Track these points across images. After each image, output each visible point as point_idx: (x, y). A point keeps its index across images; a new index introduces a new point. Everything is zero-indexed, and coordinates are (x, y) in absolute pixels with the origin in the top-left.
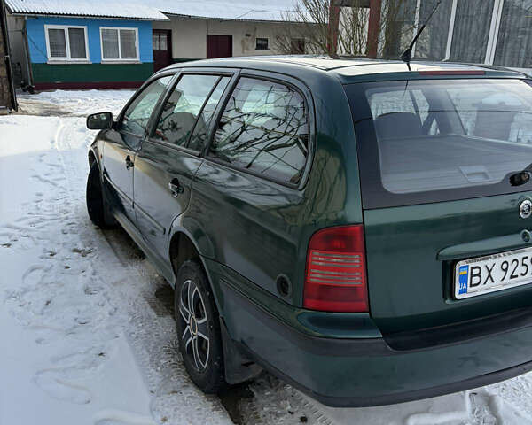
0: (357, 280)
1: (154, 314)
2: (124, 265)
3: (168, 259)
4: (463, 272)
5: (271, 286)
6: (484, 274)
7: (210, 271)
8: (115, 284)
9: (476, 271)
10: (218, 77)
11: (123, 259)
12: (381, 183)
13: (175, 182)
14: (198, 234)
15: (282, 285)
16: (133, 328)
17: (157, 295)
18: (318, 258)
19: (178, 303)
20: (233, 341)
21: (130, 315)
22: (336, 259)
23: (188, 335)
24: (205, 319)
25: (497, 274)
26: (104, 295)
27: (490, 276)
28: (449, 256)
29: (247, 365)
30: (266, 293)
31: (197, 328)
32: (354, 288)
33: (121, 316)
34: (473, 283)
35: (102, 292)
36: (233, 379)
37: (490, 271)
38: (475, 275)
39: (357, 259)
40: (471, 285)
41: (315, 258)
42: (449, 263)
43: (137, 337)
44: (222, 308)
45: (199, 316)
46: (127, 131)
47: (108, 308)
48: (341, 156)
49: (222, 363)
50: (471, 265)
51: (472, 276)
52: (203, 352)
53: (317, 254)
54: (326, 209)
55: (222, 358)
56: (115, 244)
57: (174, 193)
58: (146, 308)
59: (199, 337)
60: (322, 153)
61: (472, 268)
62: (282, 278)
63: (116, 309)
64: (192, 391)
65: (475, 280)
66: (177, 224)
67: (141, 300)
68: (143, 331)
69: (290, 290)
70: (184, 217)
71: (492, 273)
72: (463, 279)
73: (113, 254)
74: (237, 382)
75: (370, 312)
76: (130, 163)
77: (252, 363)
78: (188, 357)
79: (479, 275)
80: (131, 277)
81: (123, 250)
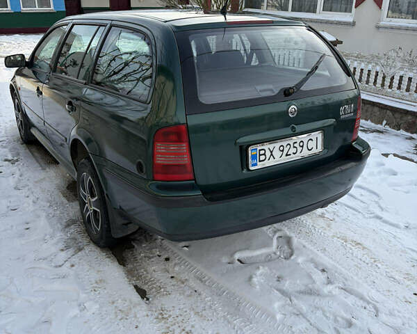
0: (186, 160)
1: (65, 201)
2: (44, 169)
3: (70, 159)
4: (254, 153)
5: (134, 169)
6: (268, 154)
7: (96, 164)
8: (36, 182)
9: (262, 152)
10: (97, 27)
11: (43, 165)
12: (197, 97)
13: (70, 103)
14: (88, 141)
15: (140, 167)
16: (51, 211)
17: (67, 188)
18: (160, 148)
19: (79, 189)
20: (115, 208)
21: (48, 202)
22: (173, 147)
23: (87, 210)
24: (97, 198)
25: (277, 153)
26: (28, 189)
27: (272, 155)
28: (244, 143)
29: (126, 224)
30: (130, 173)
31: (92, 205)
32: (184, 165)
33: (42, 203)
34: (261, 159)
35: (27, 188)
36: (117, 234)
37: (271, 152)
38: (262, 155)
39: (184, 147)
40: (260, 161)
41: (158, 148)
42: (244, 147)
43: (53, 216)
44: (107, 190)
45: (93, 196)
46: (38, 69)
47: (32, 198)
48: (174, 81)
49: (109, 225)
50: (259, 149)
51: (260, 155)
52: (97, 221)
53: (159, 145)
54: (165, 114)
55: (109, 221)
56: (36, 154)
57: (69, 112)
58: (60, 197)
59: (94, 210)
60: (162, 78)
61: (260, 150)
62: (140, 162)
63: (38, 198)
64: (92, 247)
65: (262, 158)
66: (73, 133)
67: (56, 192)
68: (58, 212)
69: (144, 169)
70: (78, 128)
71: (273, 153)
72: (254, 157)
73: (35, 162)
74: (120, 236)
75: (195, 180)
76: (39, 92)
77: (130, 223)
78: (88, 226)
79: (264, 154)
80: (48, 177)
81: (42, 159)
